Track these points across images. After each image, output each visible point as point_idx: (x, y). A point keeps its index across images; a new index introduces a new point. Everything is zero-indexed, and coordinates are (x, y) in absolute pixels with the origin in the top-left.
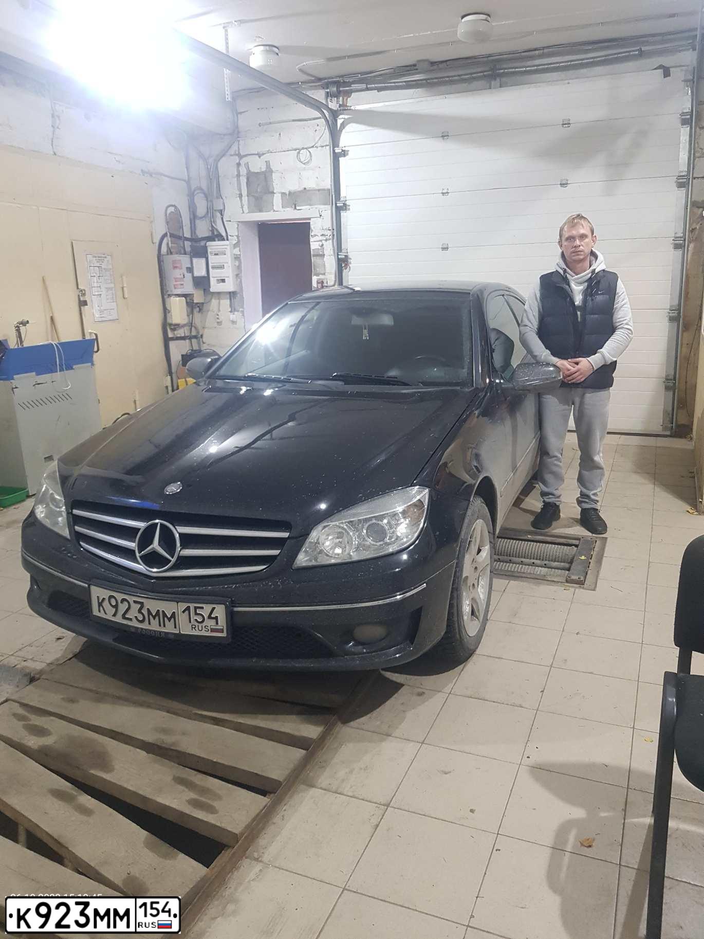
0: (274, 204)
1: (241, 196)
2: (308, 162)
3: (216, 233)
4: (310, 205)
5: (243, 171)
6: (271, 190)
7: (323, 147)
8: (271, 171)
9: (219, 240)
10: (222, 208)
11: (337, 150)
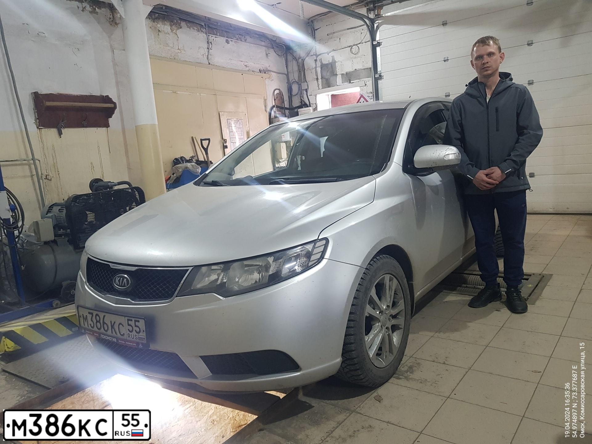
0: (337, 81)
1: (317, 79)
2: (357, 53)
3: (303, 103)
4: (359, 79)
5: (319, 64)
6: (335, 73)
7: (366, 42)
8: (335, 62)
9: (305, 107)
10: (306, 88)
11: (375, 43)
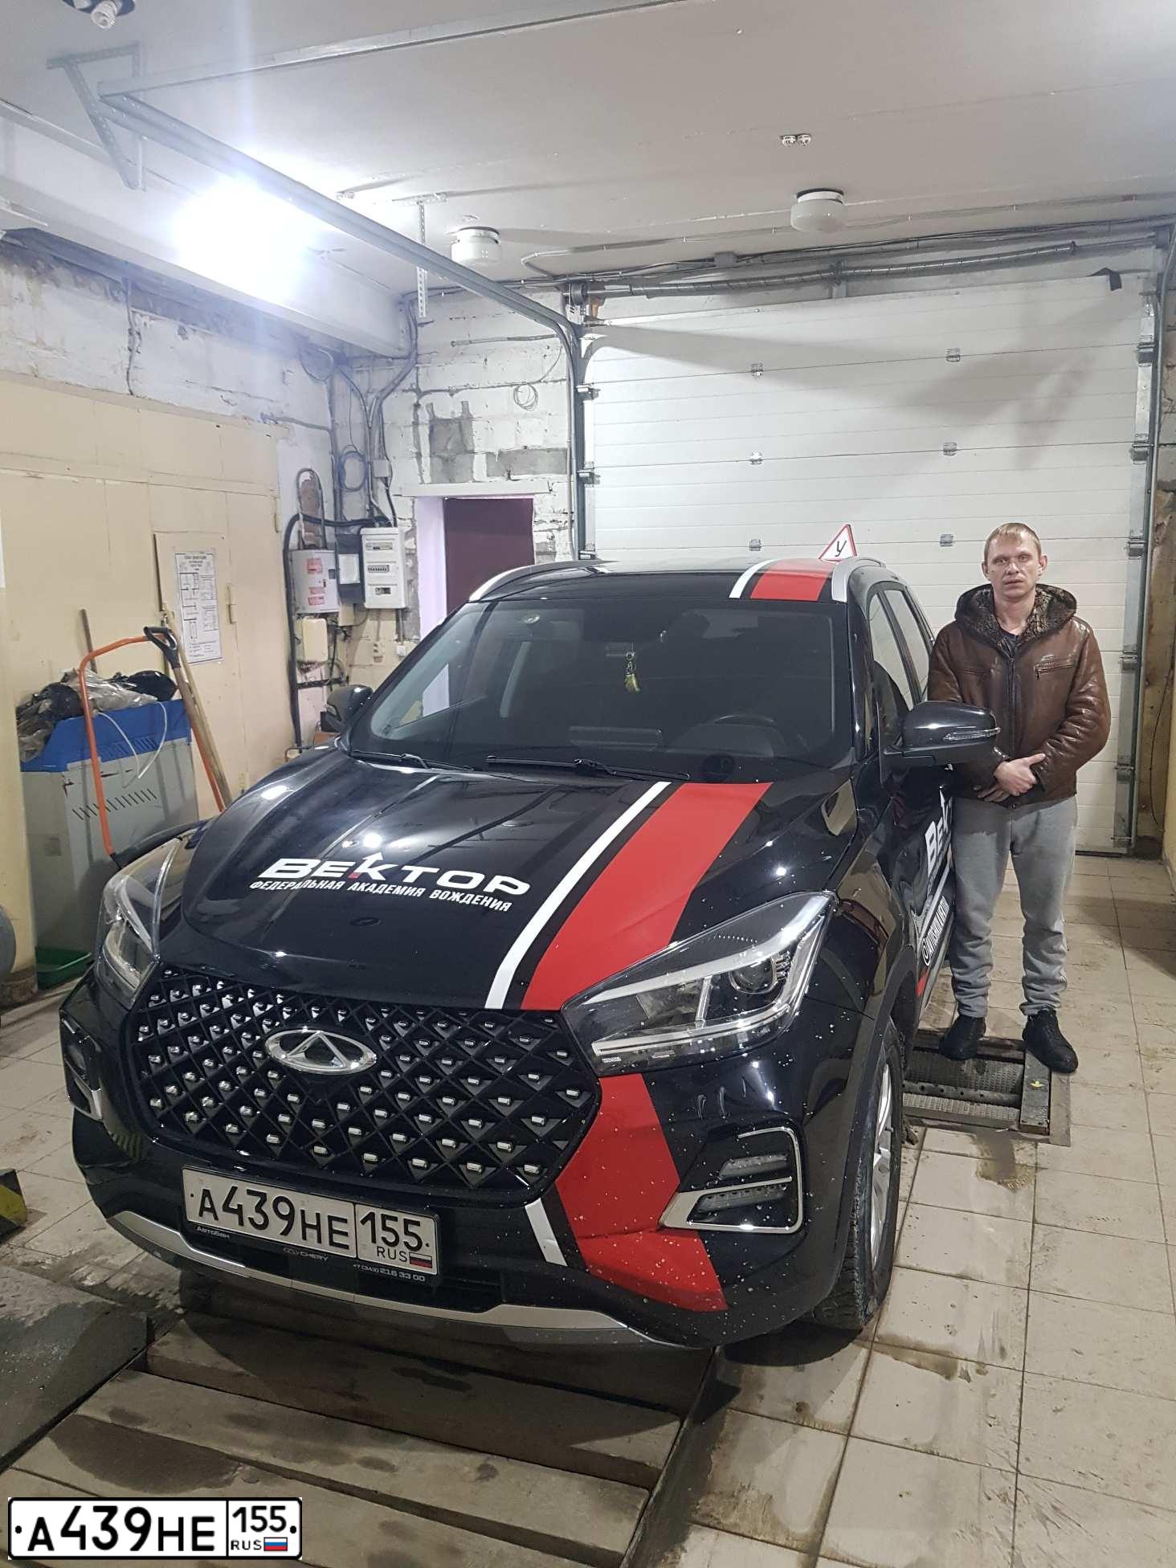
0: (474, 470)
1: (419, 455)
2: (532, 405)
3: (376, 514)
4: (534, 473)
5: (424, 416)
6: (470, 448)
7: (556, 381)
8: (470, 418)
9: (381, 526)
10: (387, 474)
11: (581, 389)
